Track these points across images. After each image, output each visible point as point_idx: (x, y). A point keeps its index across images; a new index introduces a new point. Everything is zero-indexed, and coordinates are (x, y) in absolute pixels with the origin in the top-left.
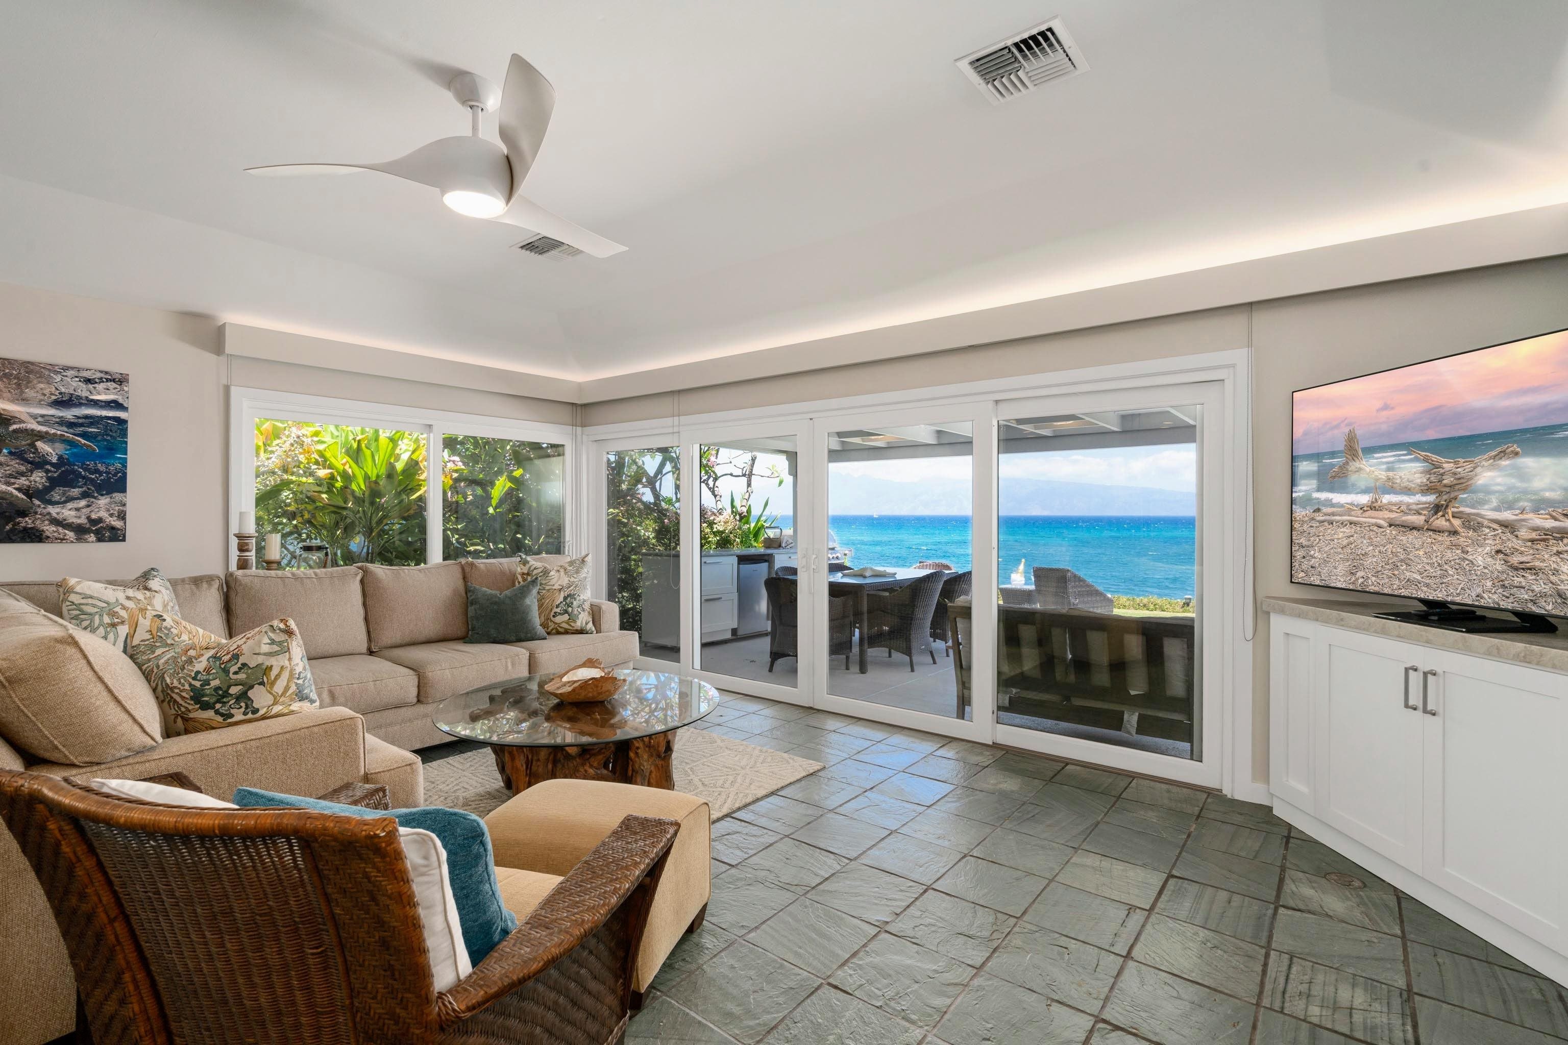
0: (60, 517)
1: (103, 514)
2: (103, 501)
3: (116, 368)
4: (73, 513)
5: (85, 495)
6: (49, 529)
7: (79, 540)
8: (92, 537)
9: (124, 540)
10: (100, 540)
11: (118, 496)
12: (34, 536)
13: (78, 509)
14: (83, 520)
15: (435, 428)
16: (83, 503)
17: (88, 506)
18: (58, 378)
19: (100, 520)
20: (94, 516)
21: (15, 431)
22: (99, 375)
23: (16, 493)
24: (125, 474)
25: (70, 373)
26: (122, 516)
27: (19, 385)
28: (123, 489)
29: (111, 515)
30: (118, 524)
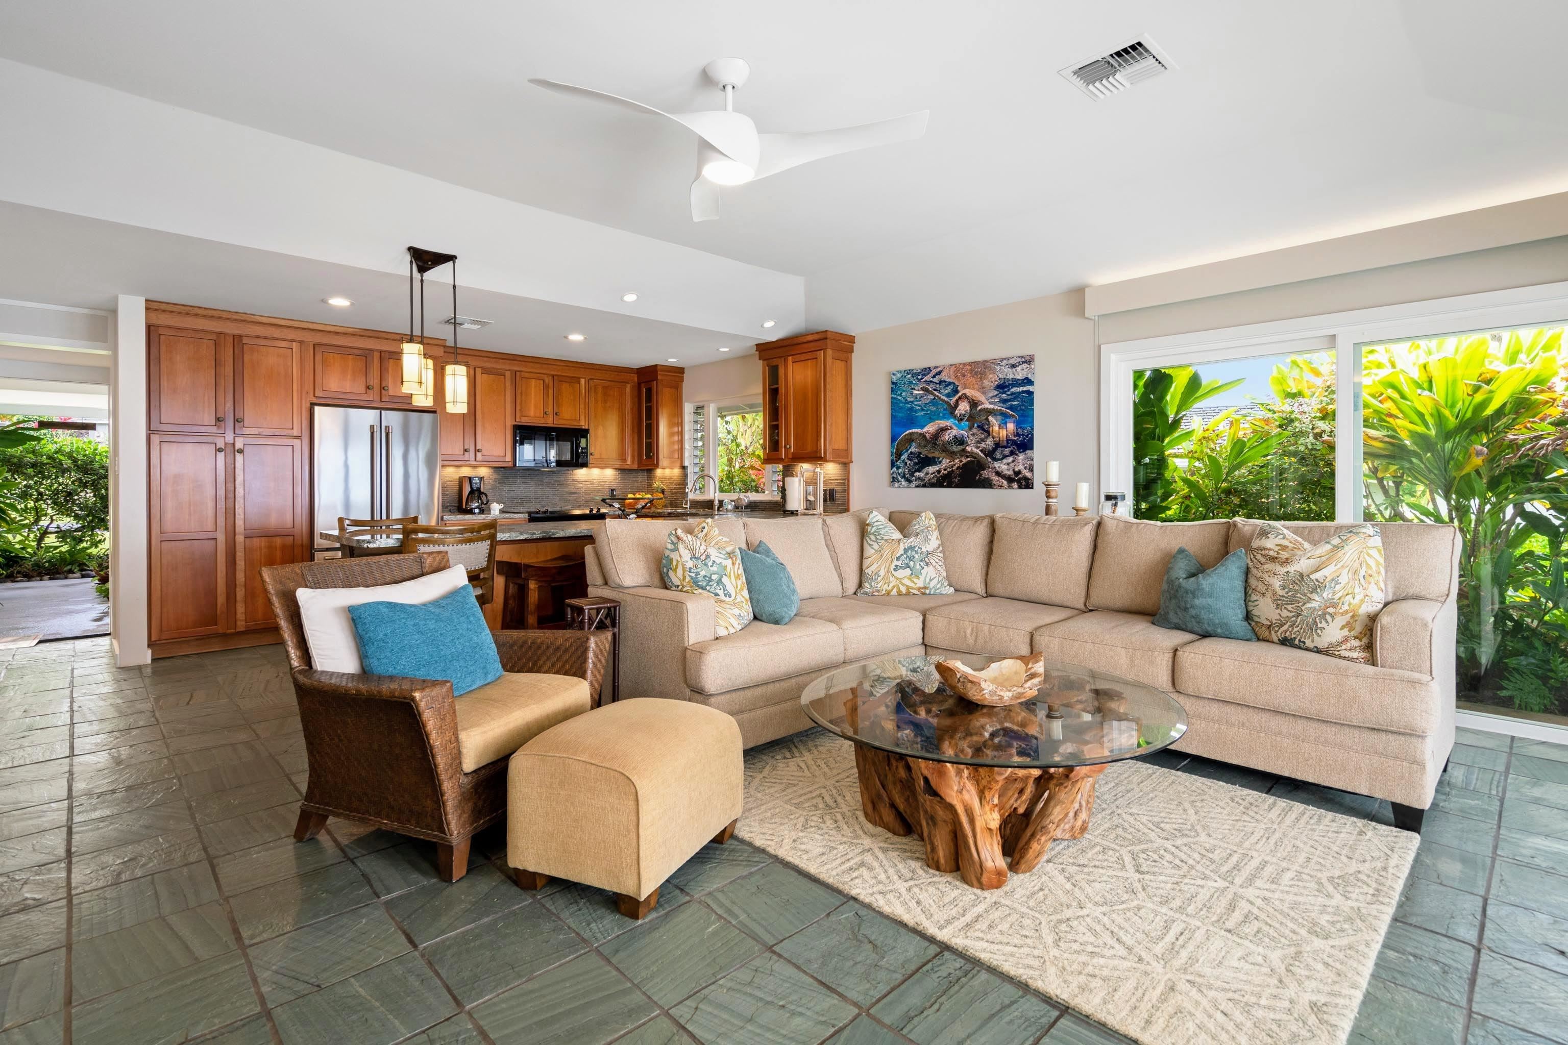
0: (999, 470)
1: (1021, 467)
2: (1021, 457)
3: (1026, 352)
4: (1006, 467)
5: (1012, 453)
6: (995, 478)
7: (1010, 487)
8: (1015, 485)
9: (1032, 488)
10: (1020, 487)
11: (1028, 452)
12: (986, 484)
13: (1008, 464)
14: (1010, 473)
15: (1339, 340)
16: (1011, 459)
17: (1013, 461)
18: (998, 368)
19: (1019, 472)
20: (1016, 469)
21: (980, 411)
22: (1019, 360)
23: (980, 453)
24: (1032, 435)
25: (1004, 362)
26: (1031, 469)
27: (981, 378)
28: (1032, 448)
29: (1025, 468)
30: (1028, 475)
